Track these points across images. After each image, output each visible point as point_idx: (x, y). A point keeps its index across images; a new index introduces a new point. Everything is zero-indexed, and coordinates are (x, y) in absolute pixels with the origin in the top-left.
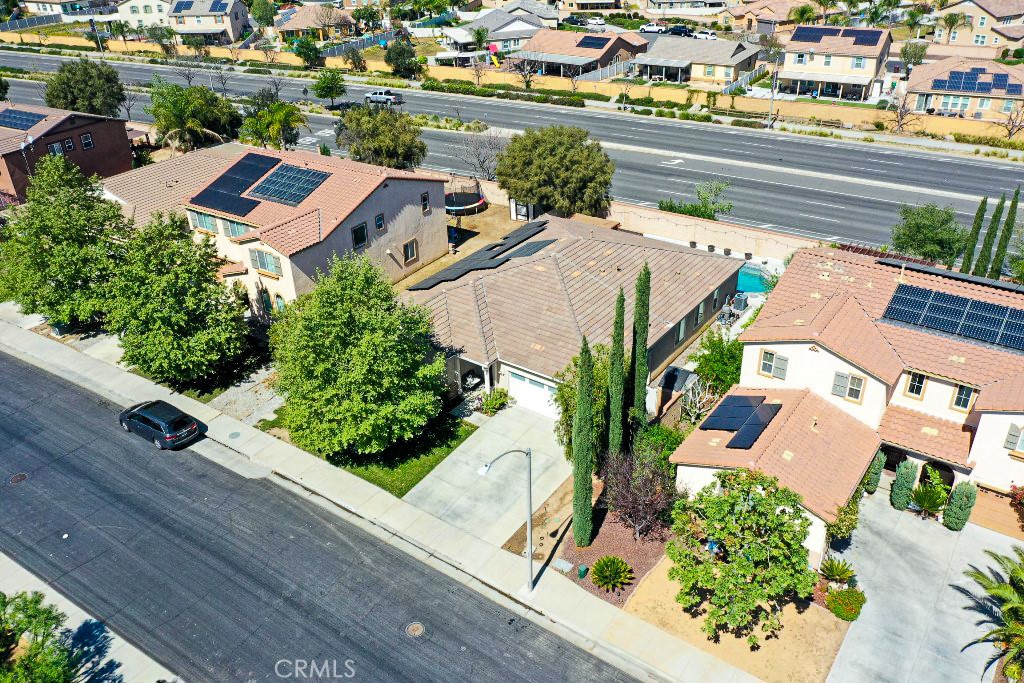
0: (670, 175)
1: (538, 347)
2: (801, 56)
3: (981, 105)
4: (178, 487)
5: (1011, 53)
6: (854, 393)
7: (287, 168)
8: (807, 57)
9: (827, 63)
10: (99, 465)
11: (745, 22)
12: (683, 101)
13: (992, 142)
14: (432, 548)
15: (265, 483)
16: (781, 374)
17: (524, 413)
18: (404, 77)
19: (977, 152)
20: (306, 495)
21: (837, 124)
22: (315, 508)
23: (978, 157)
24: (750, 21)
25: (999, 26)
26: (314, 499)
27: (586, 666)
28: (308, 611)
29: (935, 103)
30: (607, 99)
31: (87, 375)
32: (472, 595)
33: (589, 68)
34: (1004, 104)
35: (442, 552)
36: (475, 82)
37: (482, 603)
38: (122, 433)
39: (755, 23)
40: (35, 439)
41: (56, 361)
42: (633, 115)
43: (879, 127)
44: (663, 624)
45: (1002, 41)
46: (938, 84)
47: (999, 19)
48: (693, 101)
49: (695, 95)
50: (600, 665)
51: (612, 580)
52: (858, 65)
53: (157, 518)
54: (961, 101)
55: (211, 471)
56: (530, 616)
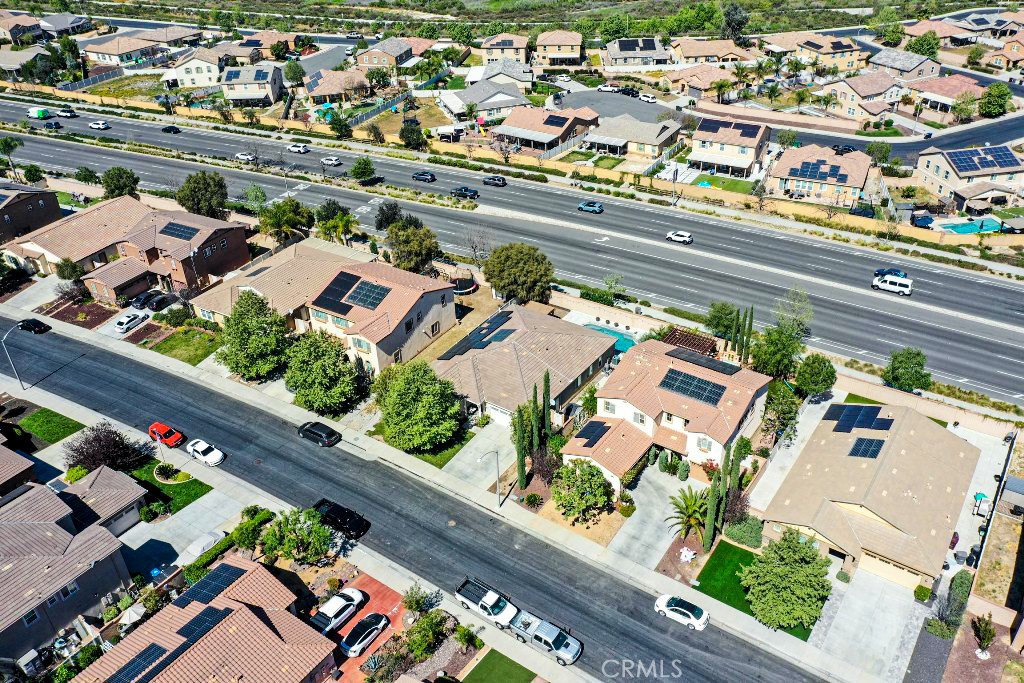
0: (598, 251)
1: (504, 395)
2: (704, 142)
3: (821, 188)
4: (336, 465)
5: (872, 125)
6: (642, 421)
7: (364, 283)
8: (708, 144)
9: (722, 149)
10: (294, 455)
11: (679, 85)
12: (617, 180)
13: (817, 222)
14: (457, 491)
15: (375, 463)
16: (613, 411)
17: (498, 427)
18: (414, 148)
19: (805, 231)
20: (397, 468)
21: (720, 203)
22: (402, 474)
23: (806, 235)
24: (683, 86)
25: (864, 102)
26: (400, 470)
27: (521, 536)
28: (407, 517)
29: (792, 185)
30: (563, 175)
31: (269, 406)
32: (474, 510)
33: (552, 145)
34: (836, 188)
35: (461, 492)
36: (468, 155)
37: (479, 513)
38: (300, 438)
39: (687, 88)
40: (258, 442)
41: (250, 398)
42: (581, 191)
43: (748, 206)
44: (553, 520)
45: (866, 115)
46: (793, 172)
47: (864, 98)
48: (624, 180)
49: (626, 176)
50: (526, 535)
51: (534, 503)
52: (743, 152)
53: (330, 480)
54: (807, 184)
55: (349, 457)
56: (499, 518)
